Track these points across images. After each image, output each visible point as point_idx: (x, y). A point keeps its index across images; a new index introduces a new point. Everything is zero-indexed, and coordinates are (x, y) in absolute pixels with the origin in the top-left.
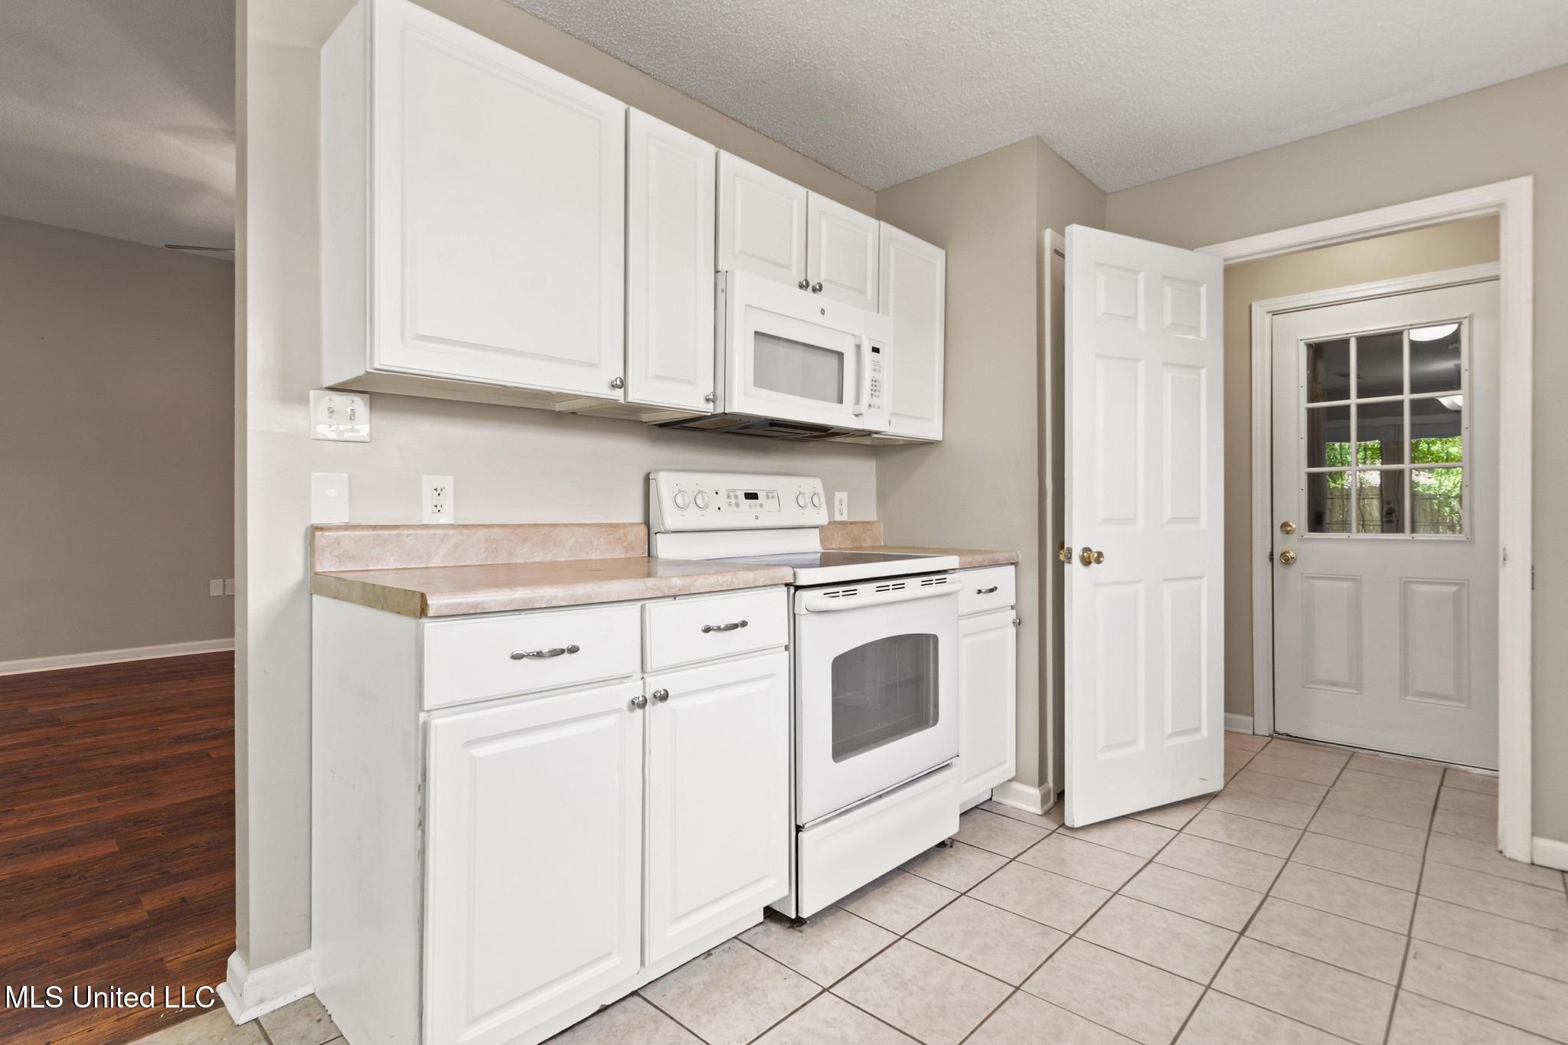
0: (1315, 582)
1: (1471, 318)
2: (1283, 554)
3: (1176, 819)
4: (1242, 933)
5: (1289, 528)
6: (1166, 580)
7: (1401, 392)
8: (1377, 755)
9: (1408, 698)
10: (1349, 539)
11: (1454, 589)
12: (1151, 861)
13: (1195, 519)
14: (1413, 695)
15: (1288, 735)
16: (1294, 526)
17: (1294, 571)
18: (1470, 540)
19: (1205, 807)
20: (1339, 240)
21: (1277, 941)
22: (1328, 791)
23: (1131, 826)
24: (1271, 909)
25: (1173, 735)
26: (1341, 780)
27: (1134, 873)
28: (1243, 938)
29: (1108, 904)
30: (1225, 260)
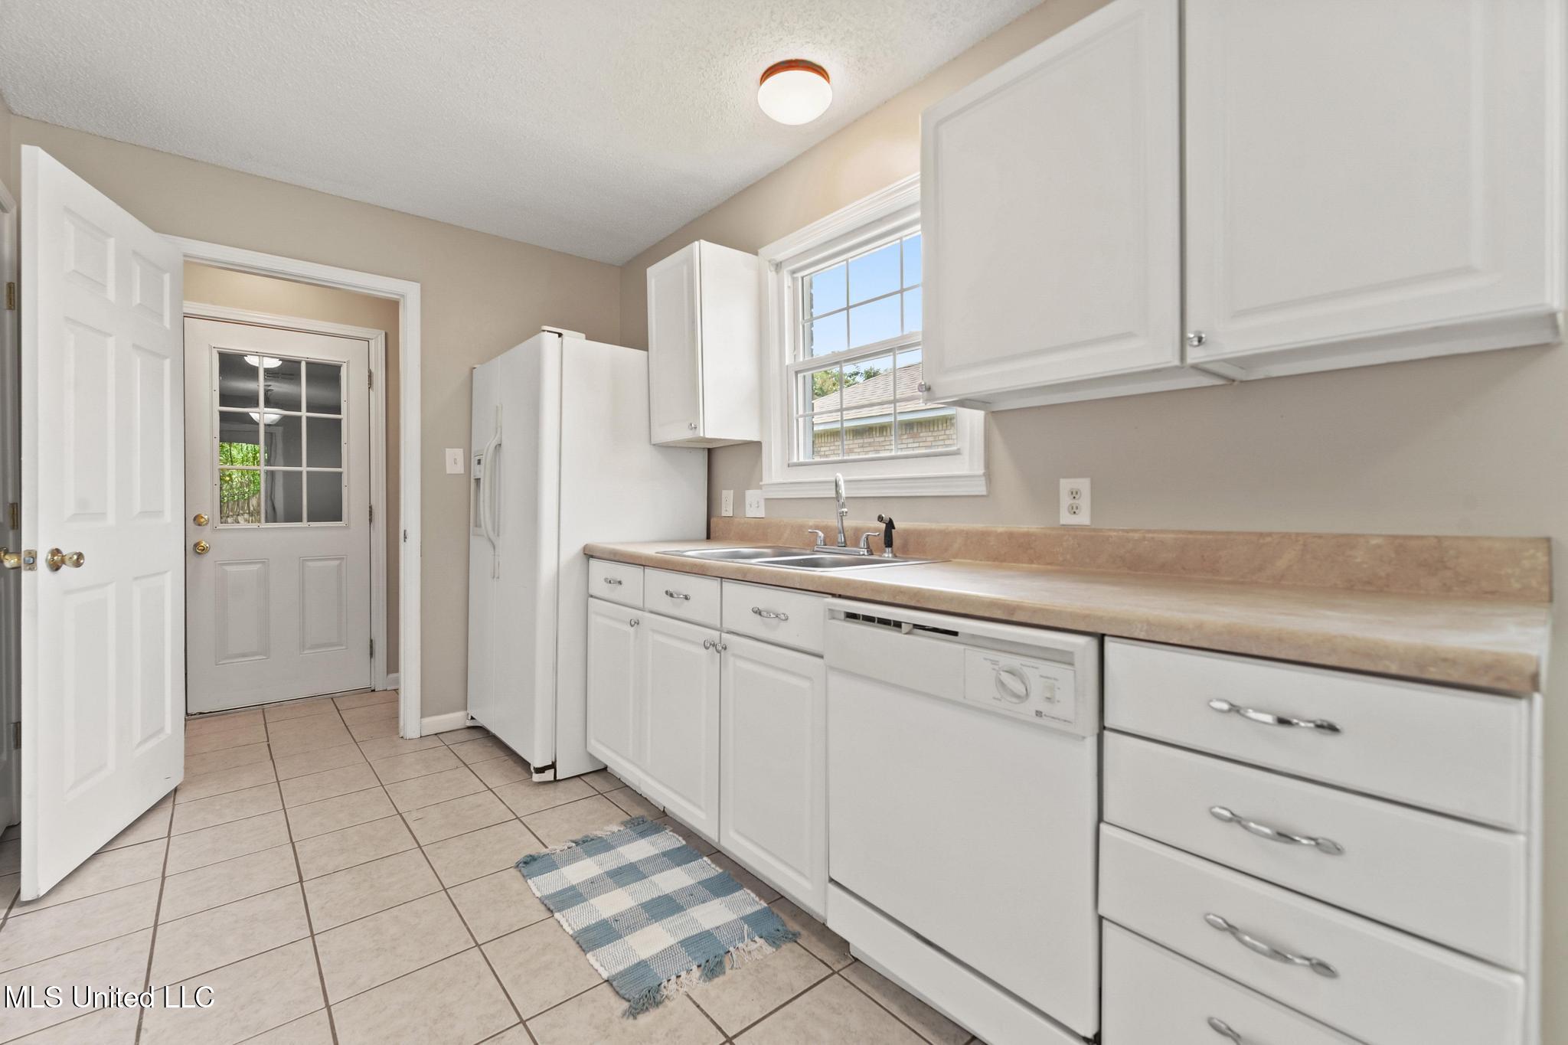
0: (228, 568)
1: (348, 362)
2: (196, 545)
3: (157, 826)
4: (301, 881)
5: (202, 520)
6: (136, 578)
7: (300, 410)
8: (282, 705)
9: (305, 652)
10: (259, 528)
11: (337, 562)
12: (164, 878)
13: (159, 513)
14: (310, 648)
15: (201, 713)
16: (206, 517)
17: (208, 559)
18: (347, 527)
19: (174, 805)
20: (246, 270)
21: (330, 868)
22: (269, 745)
23: (108, 858)
24: (304, 851)
25: (144, 741)
26: (272, 733)
27: (157, 898)
28: (304, 884)
29: (157, 940)
30: (185, 256)
